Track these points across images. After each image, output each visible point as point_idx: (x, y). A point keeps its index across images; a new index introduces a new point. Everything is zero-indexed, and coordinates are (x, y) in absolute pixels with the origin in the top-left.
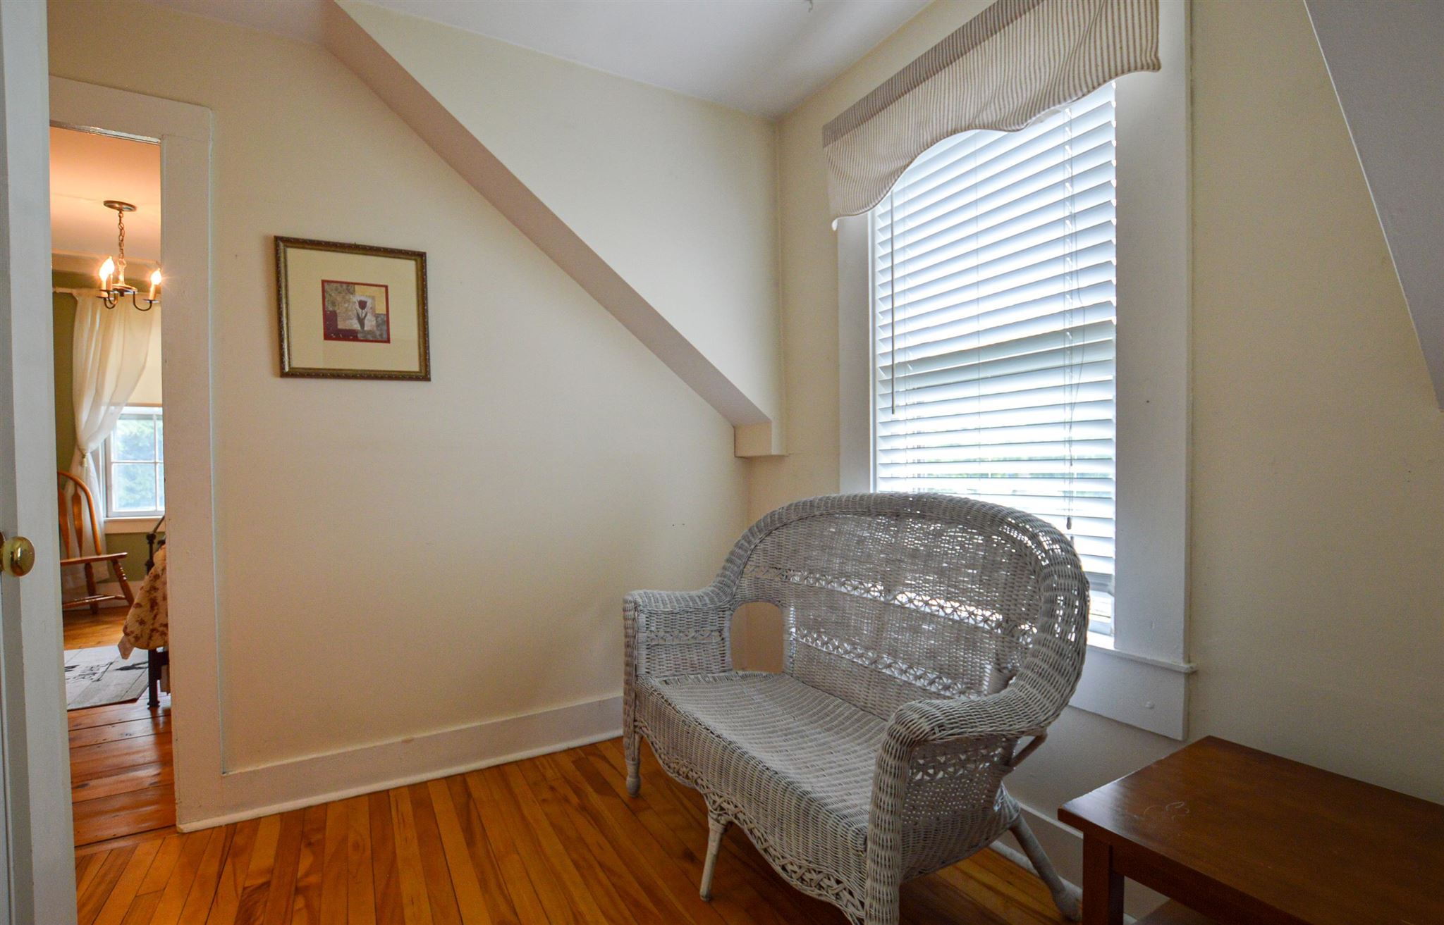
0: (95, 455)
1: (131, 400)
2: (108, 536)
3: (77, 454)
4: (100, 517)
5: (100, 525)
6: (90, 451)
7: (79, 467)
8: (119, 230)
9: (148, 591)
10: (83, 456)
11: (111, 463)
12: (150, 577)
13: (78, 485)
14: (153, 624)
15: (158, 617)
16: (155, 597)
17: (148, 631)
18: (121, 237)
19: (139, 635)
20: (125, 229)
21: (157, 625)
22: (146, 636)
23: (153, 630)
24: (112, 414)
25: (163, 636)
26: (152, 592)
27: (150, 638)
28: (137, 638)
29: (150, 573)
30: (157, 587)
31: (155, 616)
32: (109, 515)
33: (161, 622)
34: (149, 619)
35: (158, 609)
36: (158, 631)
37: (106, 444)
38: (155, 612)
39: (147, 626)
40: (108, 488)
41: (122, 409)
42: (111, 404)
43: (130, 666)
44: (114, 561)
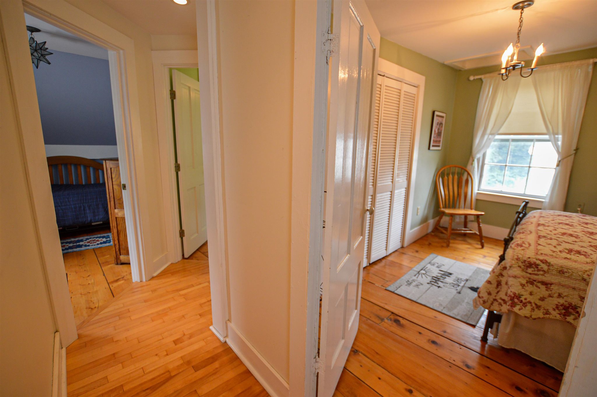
0: (478, 160)
1: (500, 132)
2: (477, 200)
3: (471, 159)
4: (476, 191)
5: (475, 194)
6: (476, 158)
7: (471, 166)
8: (519, 23)
9: (497, 276)
10: (473, 161)
11: (485, 164)
12: (501, 267)
13: (469, 174)
14: (495, 296)
15: (500, 293)
16: (501, 280)
17: (492, 300)
18: (520, 28)
19: (486, 301)
20: (523, 21)
21: (498, 298)
22: (490, 302)
23: (495, 300)
24: (490, 139)
25: (500, 306)
26: (500, 277)
27: (492, 304)
28: (484, 302)
29: (501, 264)
30: (504, 275)
31: (498, 292)
32: (480, 189)
33: (500, 297)
34: (494, 293)
35: (501, 288)
36: (497, 301)
37: (484, 155)
38: (498, 289)
39: (491, 297)
40: (481, 176)
41: (494, 137)
42: (491, 134)
43: (476, 288)
44: (478, 216)
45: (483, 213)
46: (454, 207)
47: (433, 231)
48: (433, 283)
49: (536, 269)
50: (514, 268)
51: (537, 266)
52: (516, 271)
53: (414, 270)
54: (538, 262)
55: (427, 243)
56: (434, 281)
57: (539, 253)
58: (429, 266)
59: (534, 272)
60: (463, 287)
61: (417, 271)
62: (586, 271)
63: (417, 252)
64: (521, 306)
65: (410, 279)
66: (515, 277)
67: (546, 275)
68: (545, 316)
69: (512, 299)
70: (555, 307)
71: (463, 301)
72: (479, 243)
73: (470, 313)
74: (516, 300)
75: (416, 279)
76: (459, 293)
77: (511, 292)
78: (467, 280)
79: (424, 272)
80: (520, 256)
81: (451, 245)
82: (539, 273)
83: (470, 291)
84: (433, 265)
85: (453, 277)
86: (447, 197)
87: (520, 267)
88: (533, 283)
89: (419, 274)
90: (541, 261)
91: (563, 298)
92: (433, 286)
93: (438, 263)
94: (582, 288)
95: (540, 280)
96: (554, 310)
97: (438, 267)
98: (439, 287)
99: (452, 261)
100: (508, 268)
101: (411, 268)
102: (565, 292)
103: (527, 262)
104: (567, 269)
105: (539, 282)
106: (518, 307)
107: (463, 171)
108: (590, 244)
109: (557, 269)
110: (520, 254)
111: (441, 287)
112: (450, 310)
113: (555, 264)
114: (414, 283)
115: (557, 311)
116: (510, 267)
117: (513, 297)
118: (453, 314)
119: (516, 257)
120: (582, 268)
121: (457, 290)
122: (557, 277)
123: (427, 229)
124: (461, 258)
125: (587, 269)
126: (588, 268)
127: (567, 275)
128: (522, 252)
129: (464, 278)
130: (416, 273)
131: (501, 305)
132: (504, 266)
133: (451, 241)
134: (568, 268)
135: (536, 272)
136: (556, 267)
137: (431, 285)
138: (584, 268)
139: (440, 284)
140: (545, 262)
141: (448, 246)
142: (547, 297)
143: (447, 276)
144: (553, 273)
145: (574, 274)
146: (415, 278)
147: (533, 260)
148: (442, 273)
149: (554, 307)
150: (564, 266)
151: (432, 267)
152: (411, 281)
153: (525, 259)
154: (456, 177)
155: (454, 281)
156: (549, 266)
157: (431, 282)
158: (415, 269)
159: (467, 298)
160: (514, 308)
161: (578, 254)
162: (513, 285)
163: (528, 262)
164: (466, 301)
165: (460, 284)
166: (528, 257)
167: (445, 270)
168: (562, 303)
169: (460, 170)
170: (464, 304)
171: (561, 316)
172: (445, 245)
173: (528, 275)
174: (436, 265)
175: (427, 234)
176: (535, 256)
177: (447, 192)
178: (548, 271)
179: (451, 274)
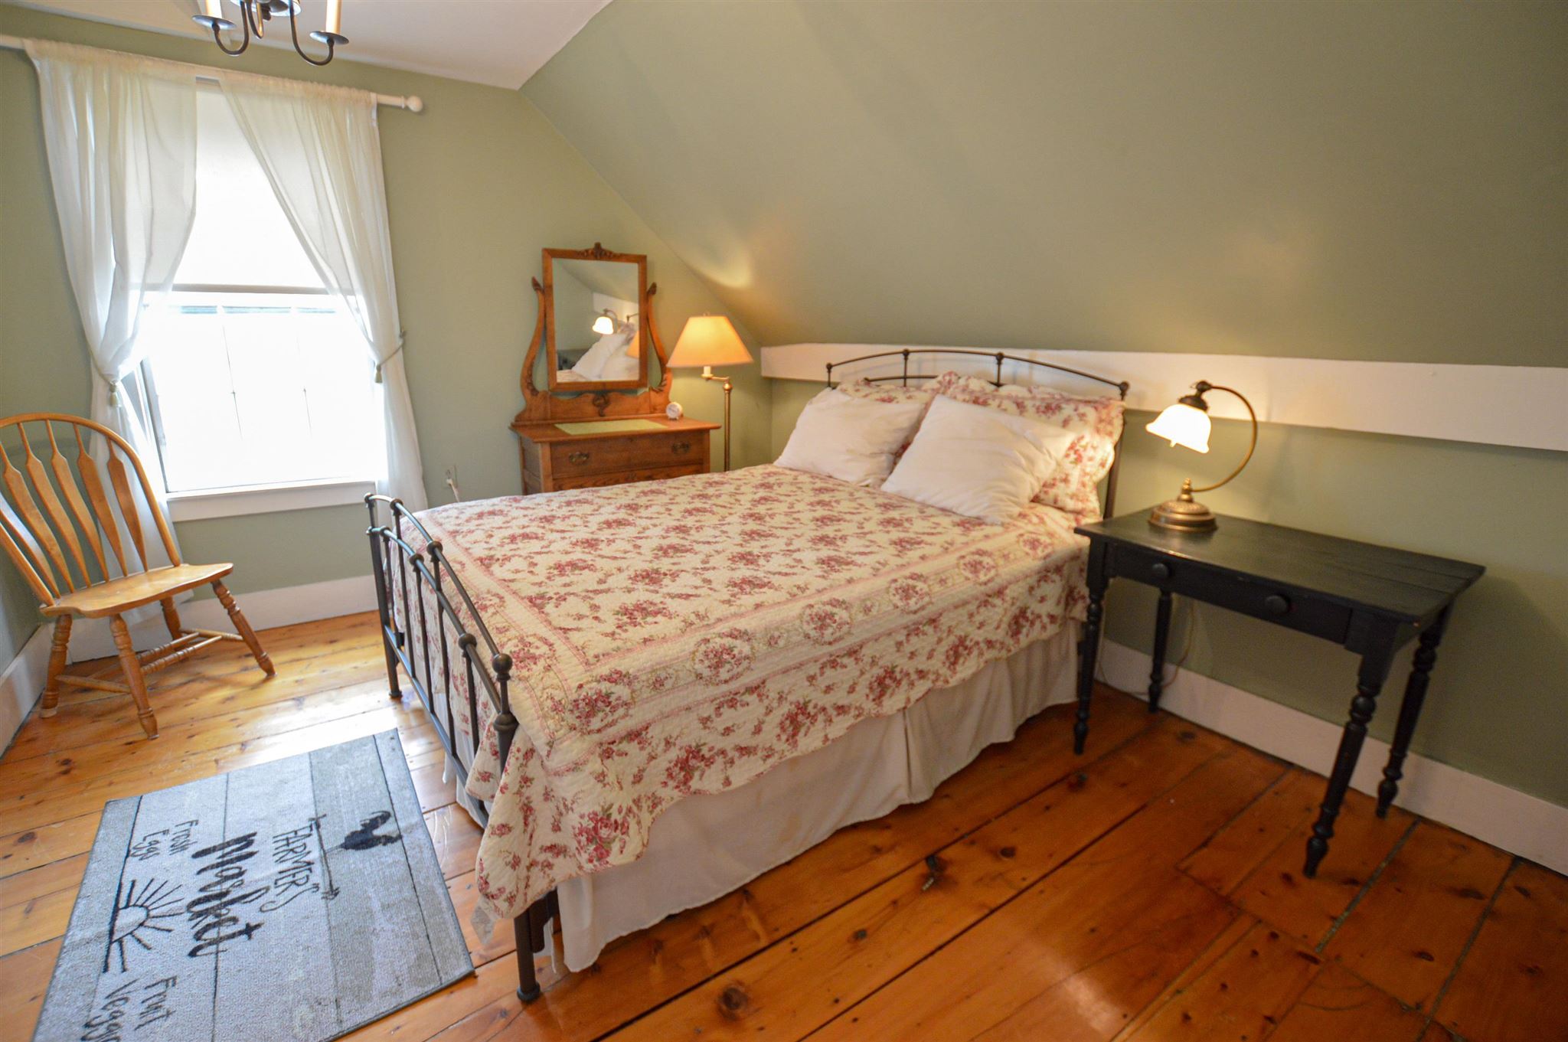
0: (130, 386)
4: (162, 495)
5: (166, 508)
6: (121, 376)
7: (109, 411)
9: (518, 793)
10: (112, 388)
13: (110, 439)
14: (529, 855)
15: (536, 835)
16: (528, 799)
17: (525, 874)
19: (514, 892)
23: (531, 866)
24: (150, 305)
25: (547, 870)
26: (524, 790)
27: (527, 883)
28: (511, 900)
29: (513, 747)
30: (531, 775)
31: (532, 837)
34: (523, 851)
35: (535, 820)
36: (537, 864)
38: (530, 829)
39: (521, 867)
41: (165, 297)
42: (150, 286)
43: (362, 832)
44: (216, 582)
45: (229, 566)
46: (99, 576)
47: (44, 701)
48: (211, 934)
49: (608, 709)
50: (562, 740)
51: (605, 698)
52: (573, 747)
53: (76, 946)
54: (605, 687)
55: (50, 768)
56: (211, 919)
57: (592, 660)
58: (136, 869)
59: (606, 722)
60: (325, 856)
61: (98, 937)
62: (694, 653)
63: (28, 837)
64: (620, 836)
65: (90, 1008)
66: (575, 767)
67: (631, 712)
68: (654, 815)
69: (593, 836)
70: (666, 776)
71: (370, 912)
72: (253, 662)
73: (423, 939)
74: (604, 832)
75: (125, 978)
76: (333, 892)
77: (582, 817)
78: (316, 823)
79: (137, 915)
80: (558, 695)
81: (161, 720)
82: (616, 715)
83: (355, 857)
84: (152, 849)
85: (264, 846)
86: (56, 550)
87: (573, 728)
88: (611, 749)
89: (120, 941)
90: (609, 679)
91: (675, 744)
92: (222, 946)
93: (165, 832)
94: (700, 698)
95: (624, 733)
96: (665, 784)
97: (177, 847)
98: (249, 930)
99: (214, 783)
100: (543, 750)
101: (56, 947)
102: (672, 728)
103: (582, 704)
104: (664, 668)
105: (622, 739)
106: (616, 847)
107: (80, 428)
109: (648, 680)
110: (552, 686)
111: (258, 926)
112: (361, 993)
113: (639, 670)
114: (125, 1008)
115: (672, 784)
116: (551, 744)
117: (595, 829)
118: (384, 995)
119: (549, 703)
120: (684, 651)
121: (316, 886)
122: (653, 703)
123: (14, 704)
124: (235, 749)
125: (691, 647)
126: (692, 644)
127: (668, 684)
128: (551, 679)
129: (300, 820)
130: (99, 950)
131: (550, 866)
132: (523, 751)
133: (154, 704)
134: (664, 665)
135: (610, 719)
136: (644, 678)
137: (213, 948)
138: (686, 647)
139: (245, 913)
140: (615, 678)
141: (152, 731)
142: (645, 766)
143: (240, 858)
144: (645, 696)
145: (681, 674)
146: (112, 980)
147: (591, 689)
148: (213, 858)
149: (663, 778)
150: (657, 664)
151: (153, 861)
152: (106, 1015)
153: (575, 696)
154: (61, 460)
155: (281, 861)
156: (630, 684)
157: (198, 936)
158: (77, 935)
159: (371, 892)
160: (608, 859)
161: (647, 615)
162: (581, 795)
163: (584, 700)
164: (376, 905)
165: (308, 858)
166: (577, 684)
167: (218, 841)
168: (675, 758)
169: (67, 430)
170: (381, 922)
171: (680, 791)
172: (137, 732)
173: (596, 737)
174: (165, 842)
175: (23, 728)
176: (588, 673)
177: (45, 530)
178: (632, 698)
179: (247, 840)
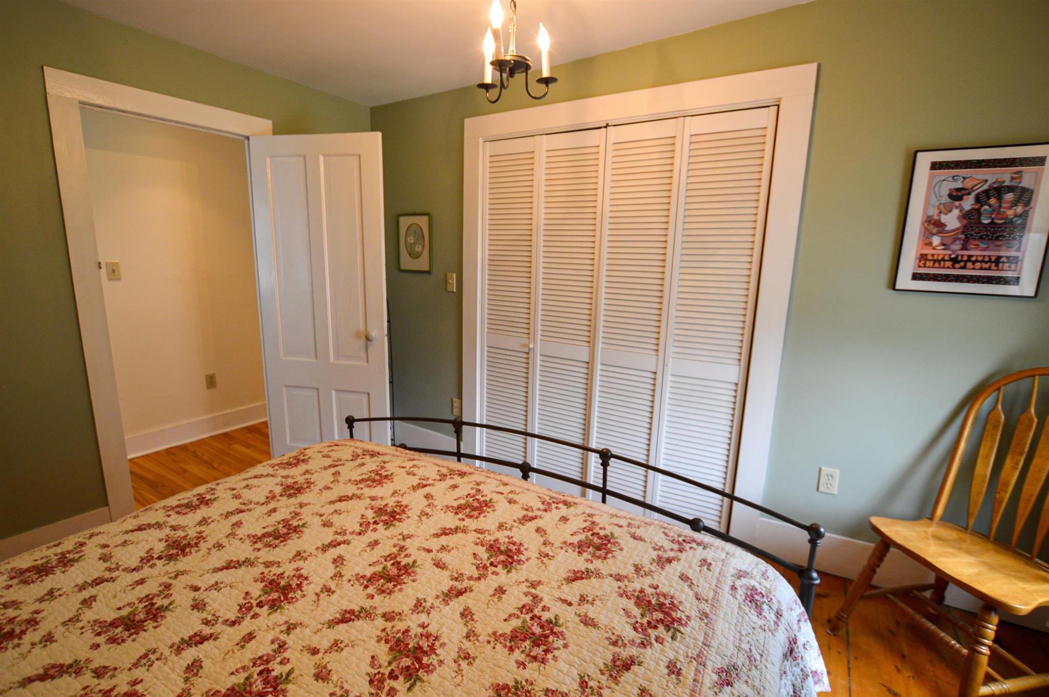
108: (43, 630)
161: (42, 565)
